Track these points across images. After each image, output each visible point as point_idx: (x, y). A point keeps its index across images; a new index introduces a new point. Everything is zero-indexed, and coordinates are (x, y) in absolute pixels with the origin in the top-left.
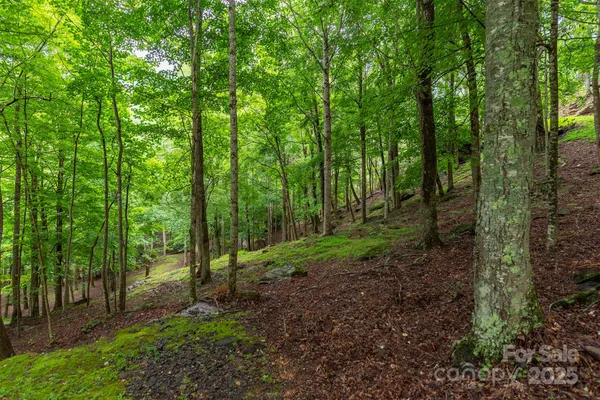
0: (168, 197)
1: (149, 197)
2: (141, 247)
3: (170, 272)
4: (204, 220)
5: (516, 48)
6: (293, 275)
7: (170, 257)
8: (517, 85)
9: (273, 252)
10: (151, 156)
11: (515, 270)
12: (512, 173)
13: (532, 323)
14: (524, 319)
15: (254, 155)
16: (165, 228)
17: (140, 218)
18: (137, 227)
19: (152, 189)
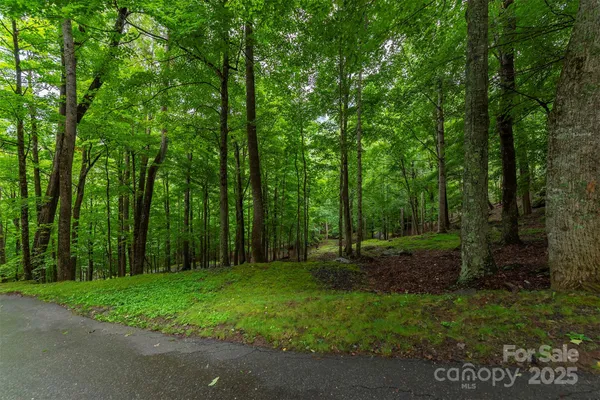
0: (329, 202)
1: (319, 201)
2: (313, 232)
3: (330, 248)
4: (348, 217)
5: (473, 143)
6: (401, 254)
7: (330, 241)
8: (473, 160)
9: (395, 242)
10: (319, 178)
11: (474, 245)
12: (472, 200)
13: (487, 272)
14: (482, 269)
15: (386, 171)
16: (328, 221)
17: (313, 214)
18: (312, 219)
19: (319, 197)
